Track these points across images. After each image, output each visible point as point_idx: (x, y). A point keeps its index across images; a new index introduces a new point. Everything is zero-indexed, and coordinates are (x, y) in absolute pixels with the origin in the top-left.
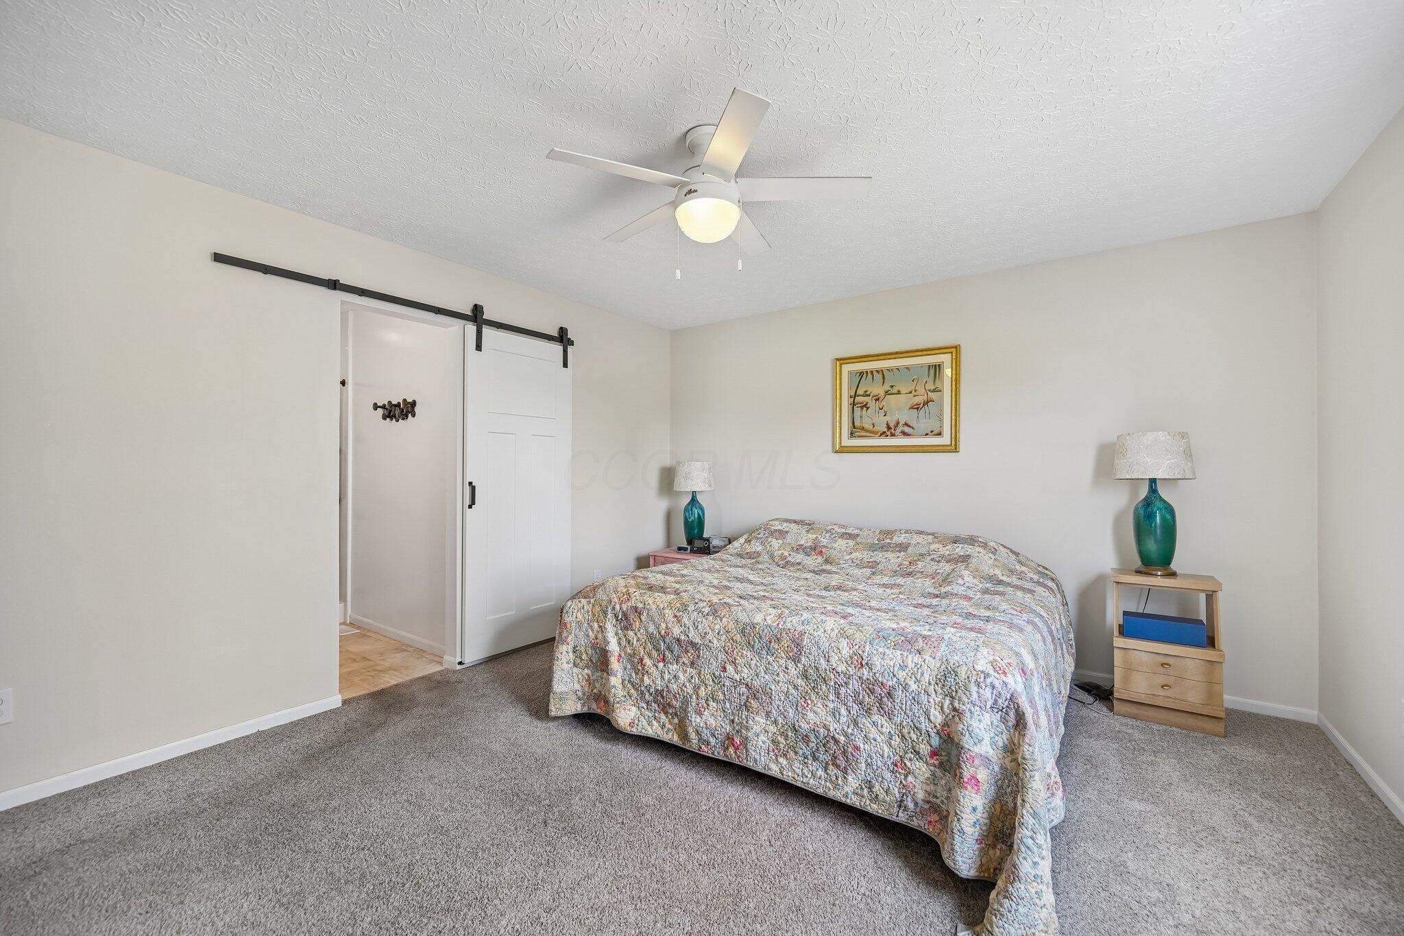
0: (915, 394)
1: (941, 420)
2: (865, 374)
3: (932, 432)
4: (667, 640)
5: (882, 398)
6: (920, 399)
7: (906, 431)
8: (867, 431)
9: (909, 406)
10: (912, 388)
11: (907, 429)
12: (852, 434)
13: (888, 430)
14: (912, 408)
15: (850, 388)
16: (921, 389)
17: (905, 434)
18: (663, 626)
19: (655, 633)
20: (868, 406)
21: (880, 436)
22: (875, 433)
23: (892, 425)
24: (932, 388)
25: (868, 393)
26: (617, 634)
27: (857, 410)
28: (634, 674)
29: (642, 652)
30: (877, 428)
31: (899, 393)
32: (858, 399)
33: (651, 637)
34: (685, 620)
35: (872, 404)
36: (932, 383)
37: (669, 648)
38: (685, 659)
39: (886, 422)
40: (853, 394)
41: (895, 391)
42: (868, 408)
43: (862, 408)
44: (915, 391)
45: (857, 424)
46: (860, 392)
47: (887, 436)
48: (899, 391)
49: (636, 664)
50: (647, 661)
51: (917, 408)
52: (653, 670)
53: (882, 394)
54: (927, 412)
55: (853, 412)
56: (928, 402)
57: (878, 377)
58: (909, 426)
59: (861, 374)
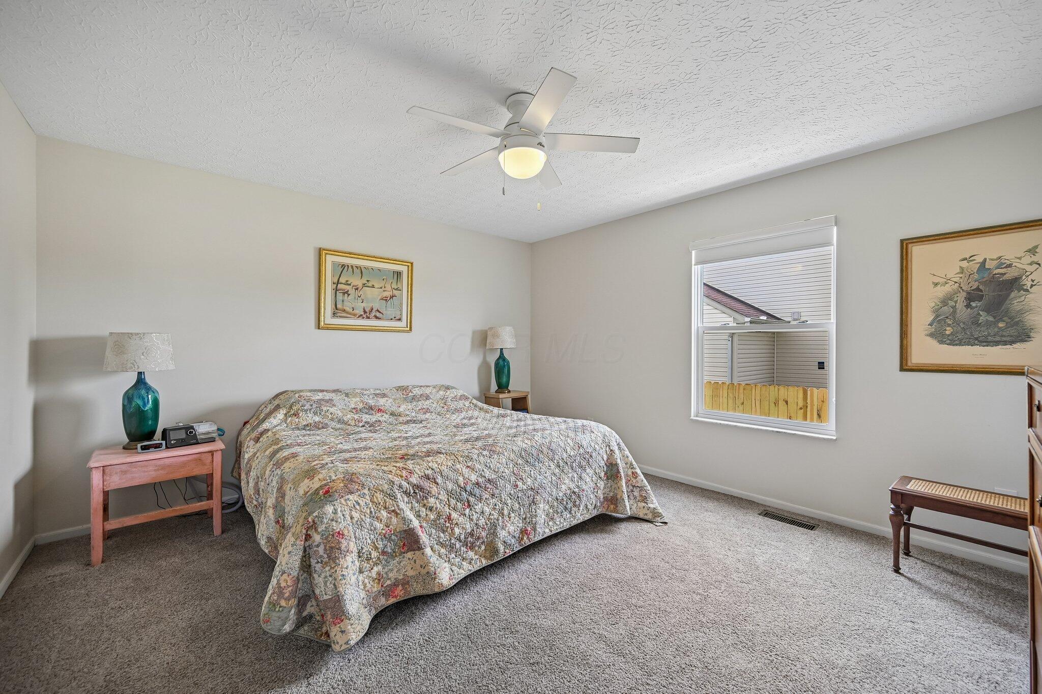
0: (385, 289)
1: (401, 310)
2: (346, 267)
3: (395, 318)
4: (468, 489)
5: (360, 289)
6: (388, 294)
7: (377, 316)
8: (347, 313)
9: (379, 298)
10: (382, 285)
11: (378, 314)
12: (334, 315)
13: (364, 314)
14: (382, 299)
15: (333, 276)
16: (388, 287)
17: (376, 317)
18: (461, 479)
19: (455, 487)
20: (349, 293)
21: (358, 318)
22: (355, 315)
23: (367, 310)
24: (396, 287)
25: (349, 283)
26: (412, 509)
27: (340, 296)
28: (442, 535)
29: (448, 510)
30: (356, 311)
31: (373, 287)
32: (340, 286)
33: (450, 494)
34: (477, 466)
35: (352, 291)
36: (395, 284)
37: (471, 494)
38: (486, 496)
39: (363, 308)
40: (336, 281)
41: (370, 284)
42: (349, 295)
43: (344, 293)
44: (385, 287)
45: (339, 306)
46: (342, 280)
47: (364, 318)
48: (373, 285)
49: (443, 524)
50: (454, 515)
51: (386, 300)
52: (461, 519)
53: (360, 285)
54: (392, 304)
55: (336, 296)
56: (393, 297)
57: (357, 271)
58: (380, 312)
59: (343, 266)
